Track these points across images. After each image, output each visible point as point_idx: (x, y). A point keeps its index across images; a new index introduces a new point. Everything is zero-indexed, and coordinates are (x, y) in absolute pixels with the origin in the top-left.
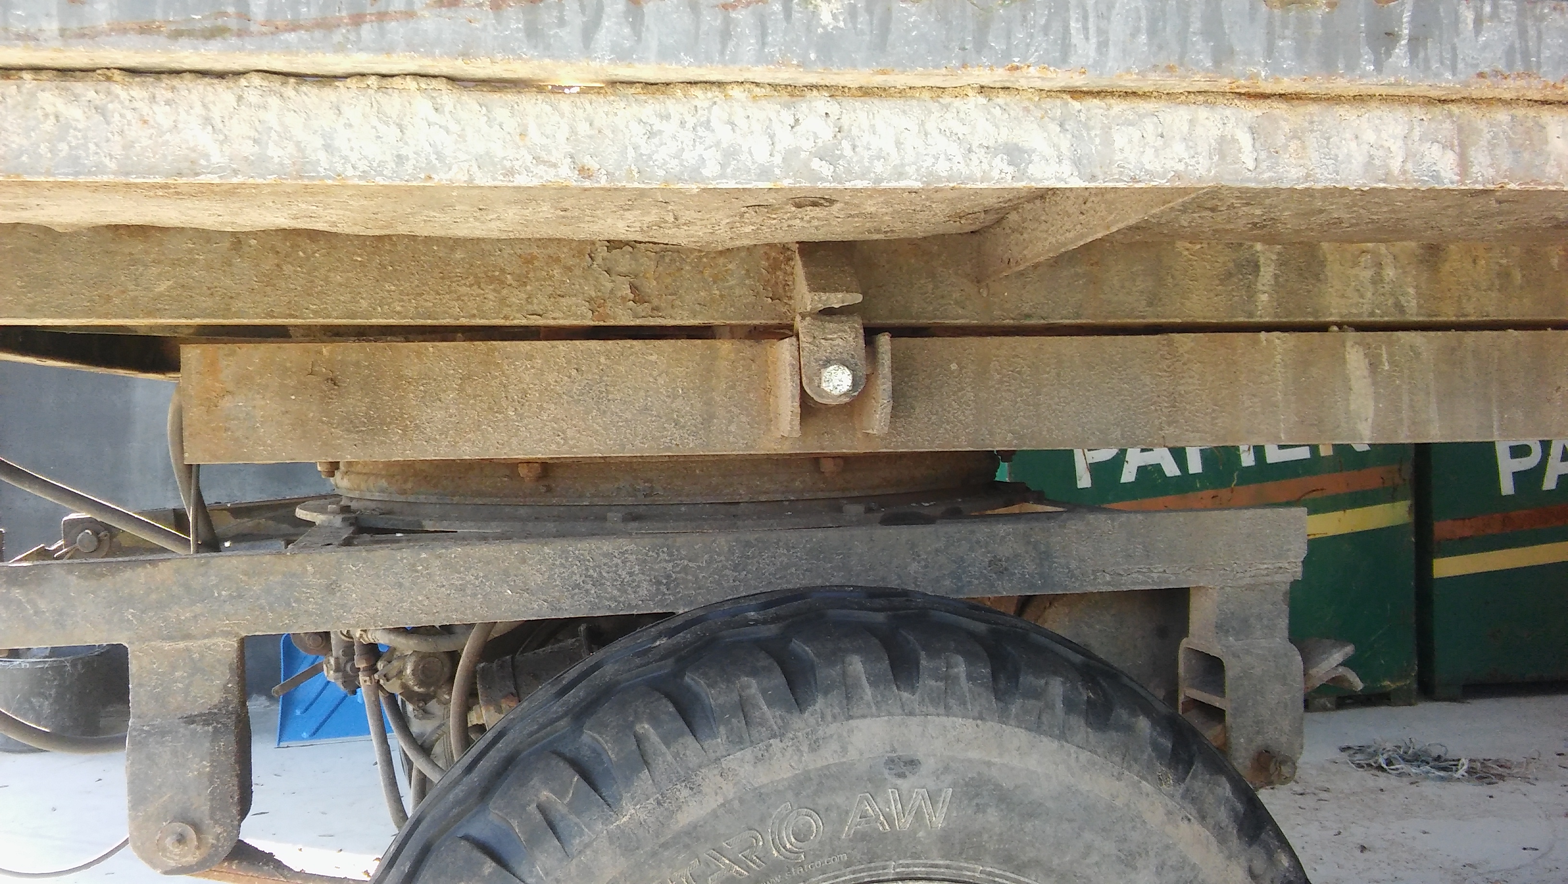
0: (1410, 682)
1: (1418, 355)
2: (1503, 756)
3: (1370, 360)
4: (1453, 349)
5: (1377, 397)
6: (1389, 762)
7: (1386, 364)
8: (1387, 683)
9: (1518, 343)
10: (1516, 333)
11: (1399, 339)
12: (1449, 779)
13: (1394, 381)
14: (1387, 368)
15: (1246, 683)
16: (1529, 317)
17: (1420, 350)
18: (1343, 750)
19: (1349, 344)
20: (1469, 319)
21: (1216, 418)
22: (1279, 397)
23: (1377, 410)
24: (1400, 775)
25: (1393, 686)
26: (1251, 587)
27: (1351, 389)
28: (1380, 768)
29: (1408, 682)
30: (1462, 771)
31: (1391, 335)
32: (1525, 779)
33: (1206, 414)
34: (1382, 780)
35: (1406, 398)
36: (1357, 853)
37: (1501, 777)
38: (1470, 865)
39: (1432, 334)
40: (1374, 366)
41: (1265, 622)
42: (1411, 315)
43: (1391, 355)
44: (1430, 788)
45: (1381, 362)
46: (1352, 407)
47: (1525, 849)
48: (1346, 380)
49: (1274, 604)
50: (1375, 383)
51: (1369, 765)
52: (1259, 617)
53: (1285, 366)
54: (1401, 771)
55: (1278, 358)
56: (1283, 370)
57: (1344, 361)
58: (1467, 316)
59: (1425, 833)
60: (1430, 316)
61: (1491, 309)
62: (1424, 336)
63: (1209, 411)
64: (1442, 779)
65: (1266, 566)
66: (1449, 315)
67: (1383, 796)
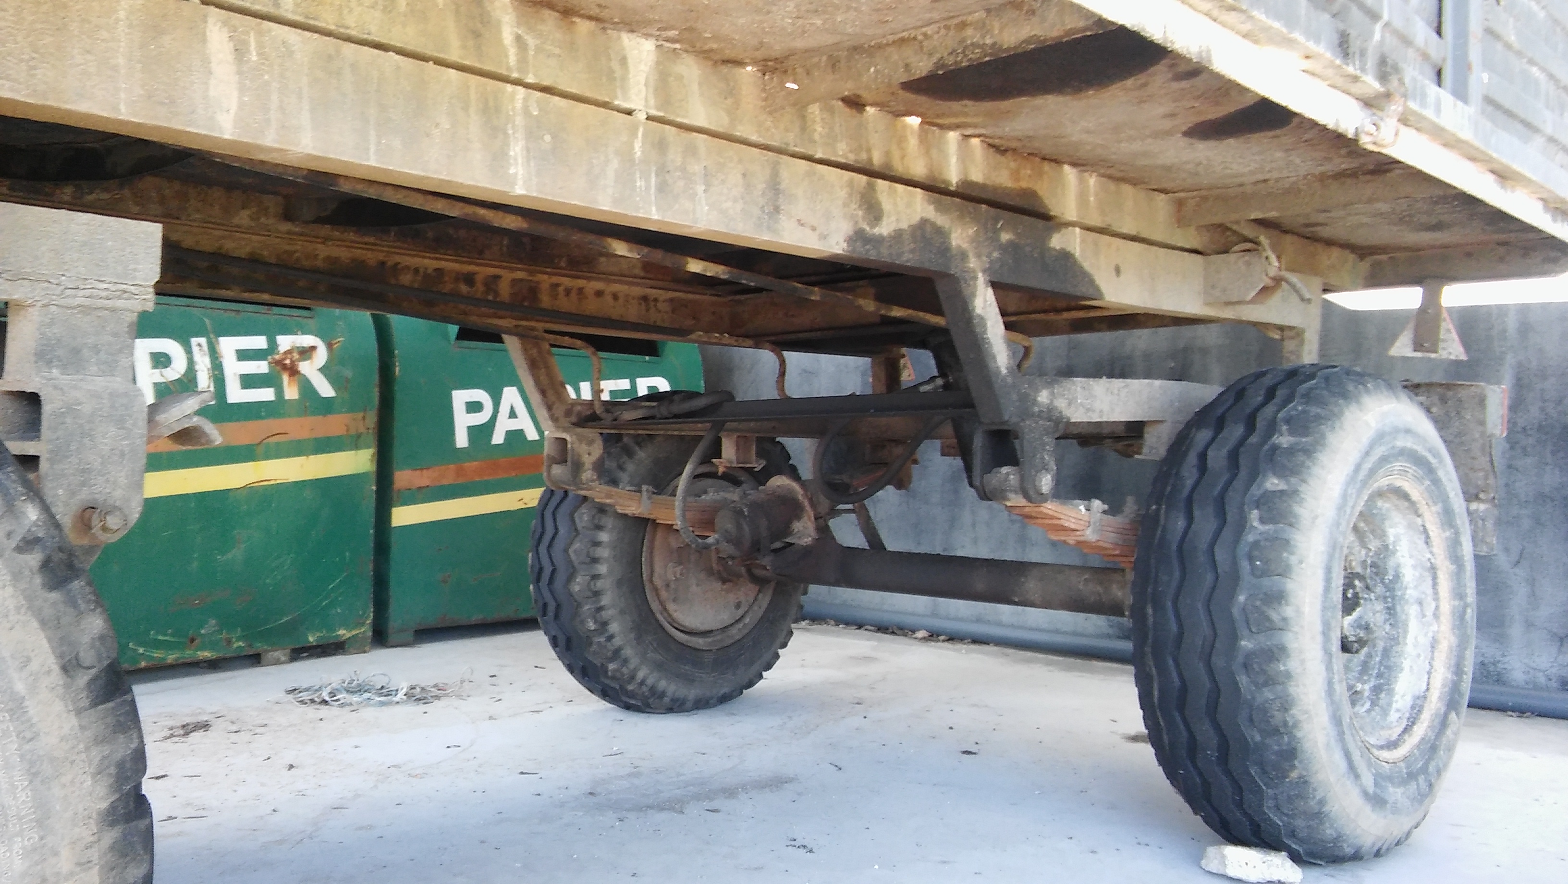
0: (366, 630)
1: (291, 53)
2: (440, 680)
3: (235, 46)
4: (330, 58)
5: (242, 90)
6: (332, 694)
7: (254, 53)
8: (341, 632)
9: (398, 68)
10: (397, 57)
11: (270, 31)
12: (390, 703)
13: (262, 75)
14: (254, 58)
15: (68, 420)
16: (410, 47)
17: (293, 49)
18: (290, 692)
19: (211, 20)
20: (348, 31)
21: (34, 68)
22: (121, 61)
23: (241, 106)
24: (342, 705)
25: (348, 635)
26: (85, 310)
27: (210, 73)
28: (325, 702)
29: (363, 630)
30: (401, 695)
31: (261, 24)
32: (460, 697)
33: (22, 61)
34: (324, 711)
35: (275, 97)
36: (285, 772)
37: (437, 697)
38: (394, 766)
39: (308, 34)
40: (240, 52)
41: (103, 356)
42: (287, 10)
43: (260, 46)
44: (369, 713)
45: (248, 51)
46: (212, 93)
47: (448, 747)
48: (206, 61)
49: (115, 335)
50: (240, 73)
51: (313, 701)
52: (96, 349)
53: (130, 26)
54: (342, 702)
55: (122, 14)
56: (127, 31)
57: (204, 40)
58: (348, 28)
59: (356, 747)
60: (307, 17)
61: (373, 29)
62: (299, 34)
63: (26, 57)
64: (382, 704)
65: (106, 286)
66: (328, 21)
67: (321, 724)
